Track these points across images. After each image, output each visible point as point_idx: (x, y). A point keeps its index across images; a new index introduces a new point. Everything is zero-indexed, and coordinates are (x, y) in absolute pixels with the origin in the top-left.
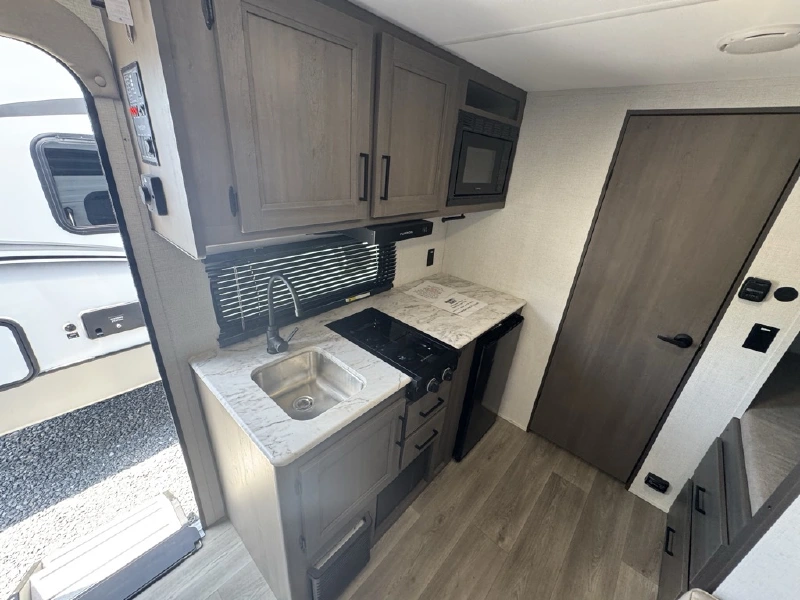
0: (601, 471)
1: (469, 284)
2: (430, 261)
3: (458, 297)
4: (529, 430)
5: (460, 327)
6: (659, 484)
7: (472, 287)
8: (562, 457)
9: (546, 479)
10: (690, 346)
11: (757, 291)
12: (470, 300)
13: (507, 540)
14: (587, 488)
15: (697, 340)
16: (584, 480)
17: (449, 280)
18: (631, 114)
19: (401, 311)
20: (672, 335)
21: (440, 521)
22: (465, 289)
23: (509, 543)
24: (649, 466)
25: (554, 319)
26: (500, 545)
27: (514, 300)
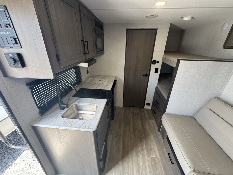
0: (139, 107)
1: (100, 76)
2: (88, 72)
3: (101, 79)
4: (123, 106)
5: (107, 85)
6: (148, 104)
7: (101, 76)
8: (131, 108)
9: (131, 114)
10: (147, 75)
11: (154, 62)
12: (104, 79)
13: (131, 128)
14: (138, 111)
15: (148, 74)
16: (137, 110)
17: (95, 76)
18: (127, 29)
19: (90, 87)
20: (144, 75)
21: (117, 134)
22: (100, 77)
23: (132, 129)
24: (146, 102)
25: (122, 78)
26: (130, 130)
27: (113, 76)
